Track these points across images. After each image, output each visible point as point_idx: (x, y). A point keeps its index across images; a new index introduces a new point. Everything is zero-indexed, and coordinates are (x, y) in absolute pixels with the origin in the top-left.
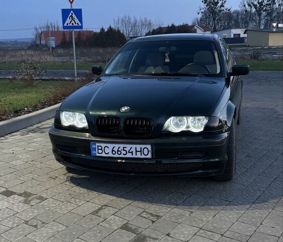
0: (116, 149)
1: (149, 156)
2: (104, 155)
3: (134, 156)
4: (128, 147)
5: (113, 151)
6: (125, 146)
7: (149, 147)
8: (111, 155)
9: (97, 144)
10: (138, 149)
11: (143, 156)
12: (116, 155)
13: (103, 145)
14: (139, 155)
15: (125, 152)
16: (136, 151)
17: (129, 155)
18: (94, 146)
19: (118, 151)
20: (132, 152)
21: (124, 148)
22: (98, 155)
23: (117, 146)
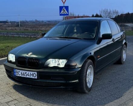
0: (23, 73)
1: (36, 78)
2: (18, 75)
3: (30, 77)
4: (27, 72)
5: (22, 74)
6: (26, 72)
7: (36, 73)
8: (21, 76)
9: (16, 70)
10: (32, 74)
11: (34, 78)
12: (23, 76)
13: (18, 71)
14: (32, 77)
15: (26, 75)
16: (31, 75)
17: (28, 77)
18: (15, 71)
19: (24, 74)
20: (29, 75)
21: (26, 73)
22: (16, 75)
23: (23, 71)
